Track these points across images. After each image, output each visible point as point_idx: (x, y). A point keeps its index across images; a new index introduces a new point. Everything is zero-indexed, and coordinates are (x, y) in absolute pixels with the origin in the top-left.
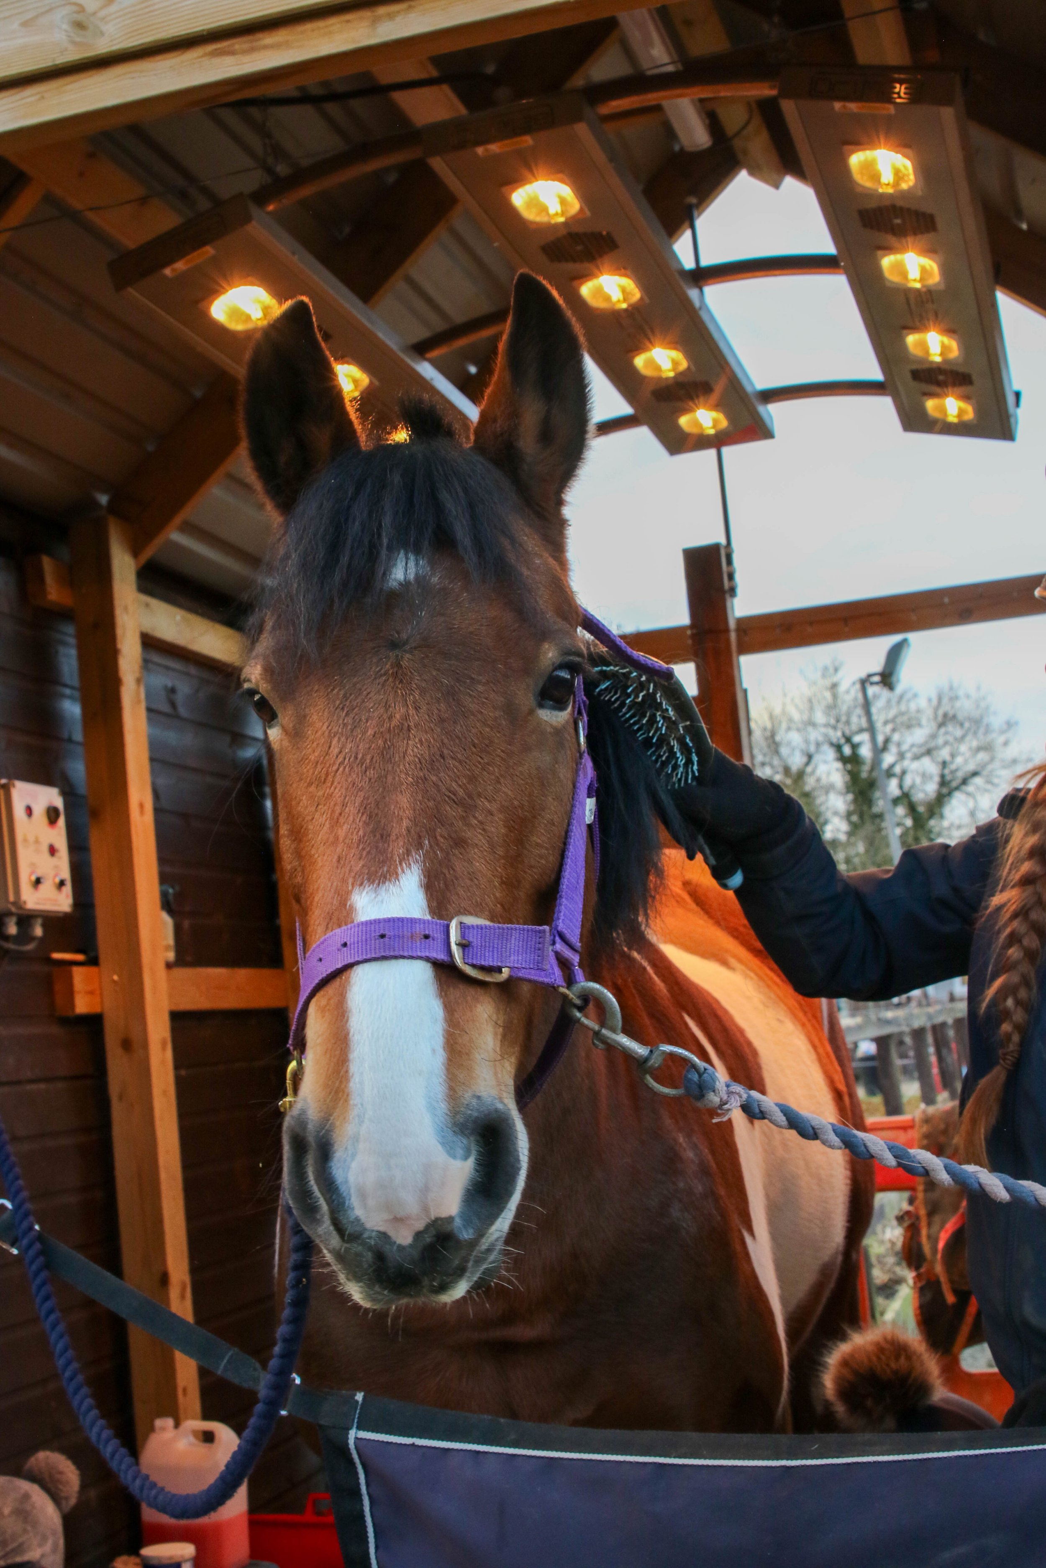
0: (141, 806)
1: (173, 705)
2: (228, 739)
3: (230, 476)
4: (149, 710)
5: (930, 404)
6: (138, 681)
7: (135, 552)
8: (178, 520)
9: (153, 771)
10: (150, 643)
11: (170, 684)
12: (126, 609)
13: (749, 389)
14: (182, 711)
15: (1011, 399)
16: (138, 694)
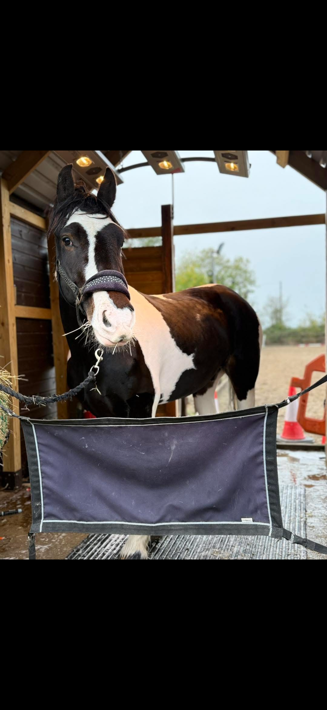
0: (9, 261)
1: (21, 235)
2: (37, 247)
3: (36, 170)
4: (12, 235)
5: (227, 164)
6: (9, 226)
7: (9, 189)
8: (21, 181)
9: (13, 252)
10: (13, 216)
11: (20, 229)
12: (5, 205)
13: (179, 157)
14: (24, 237)
15: (248, 166)
16: (8, 230)
